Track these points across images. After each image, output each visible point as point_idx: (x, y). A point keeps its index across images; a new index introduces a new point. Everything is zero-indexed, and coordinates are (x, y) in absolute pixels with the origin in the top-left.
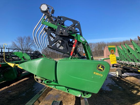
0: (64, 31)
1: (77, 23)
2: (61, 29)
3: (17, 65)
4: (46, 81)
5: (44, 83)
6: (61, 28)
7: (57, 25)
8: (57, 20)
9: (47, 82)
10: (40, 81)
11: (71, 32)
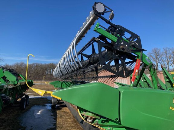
0: (127, 46)
1: (137, 38)
2: (122, 43)
3: (48, 92)
4: (101, 120)
5: (98, 123)
6: (121, 41)
7: (116, 36)
8: (118, 29)
9: (103, 122)
10: (90, 121)
11: (134, 49)
